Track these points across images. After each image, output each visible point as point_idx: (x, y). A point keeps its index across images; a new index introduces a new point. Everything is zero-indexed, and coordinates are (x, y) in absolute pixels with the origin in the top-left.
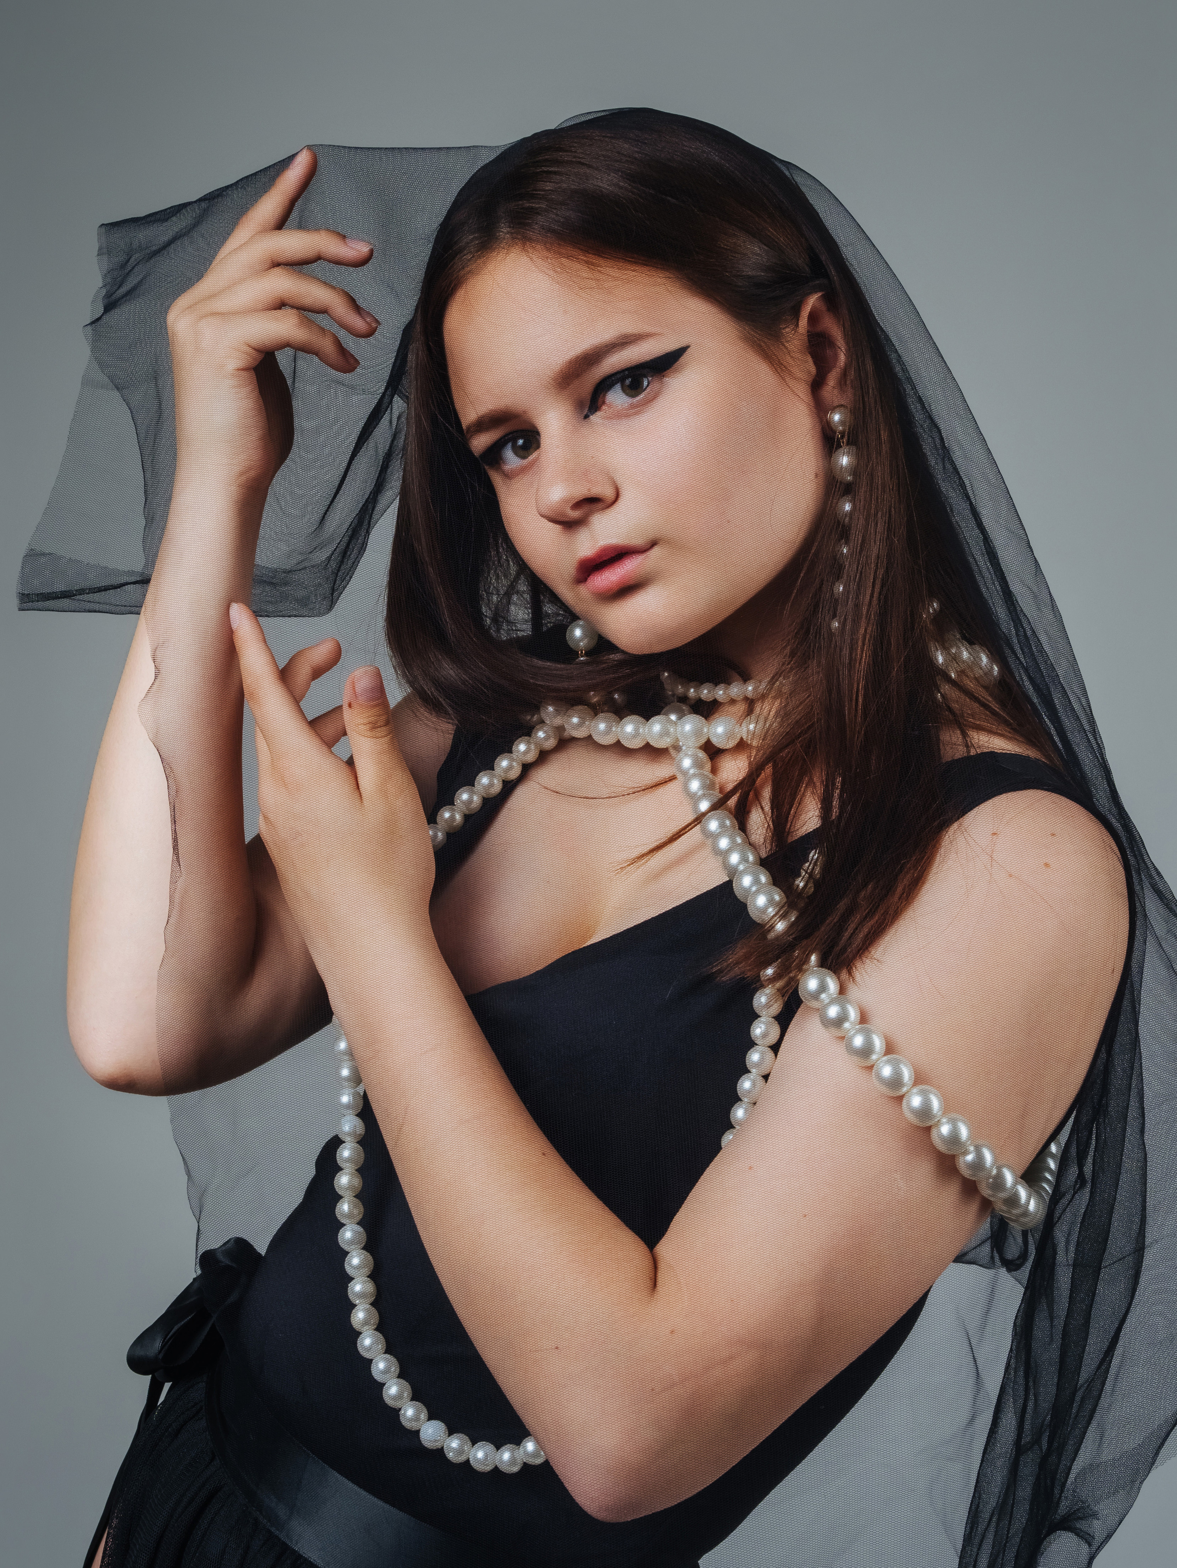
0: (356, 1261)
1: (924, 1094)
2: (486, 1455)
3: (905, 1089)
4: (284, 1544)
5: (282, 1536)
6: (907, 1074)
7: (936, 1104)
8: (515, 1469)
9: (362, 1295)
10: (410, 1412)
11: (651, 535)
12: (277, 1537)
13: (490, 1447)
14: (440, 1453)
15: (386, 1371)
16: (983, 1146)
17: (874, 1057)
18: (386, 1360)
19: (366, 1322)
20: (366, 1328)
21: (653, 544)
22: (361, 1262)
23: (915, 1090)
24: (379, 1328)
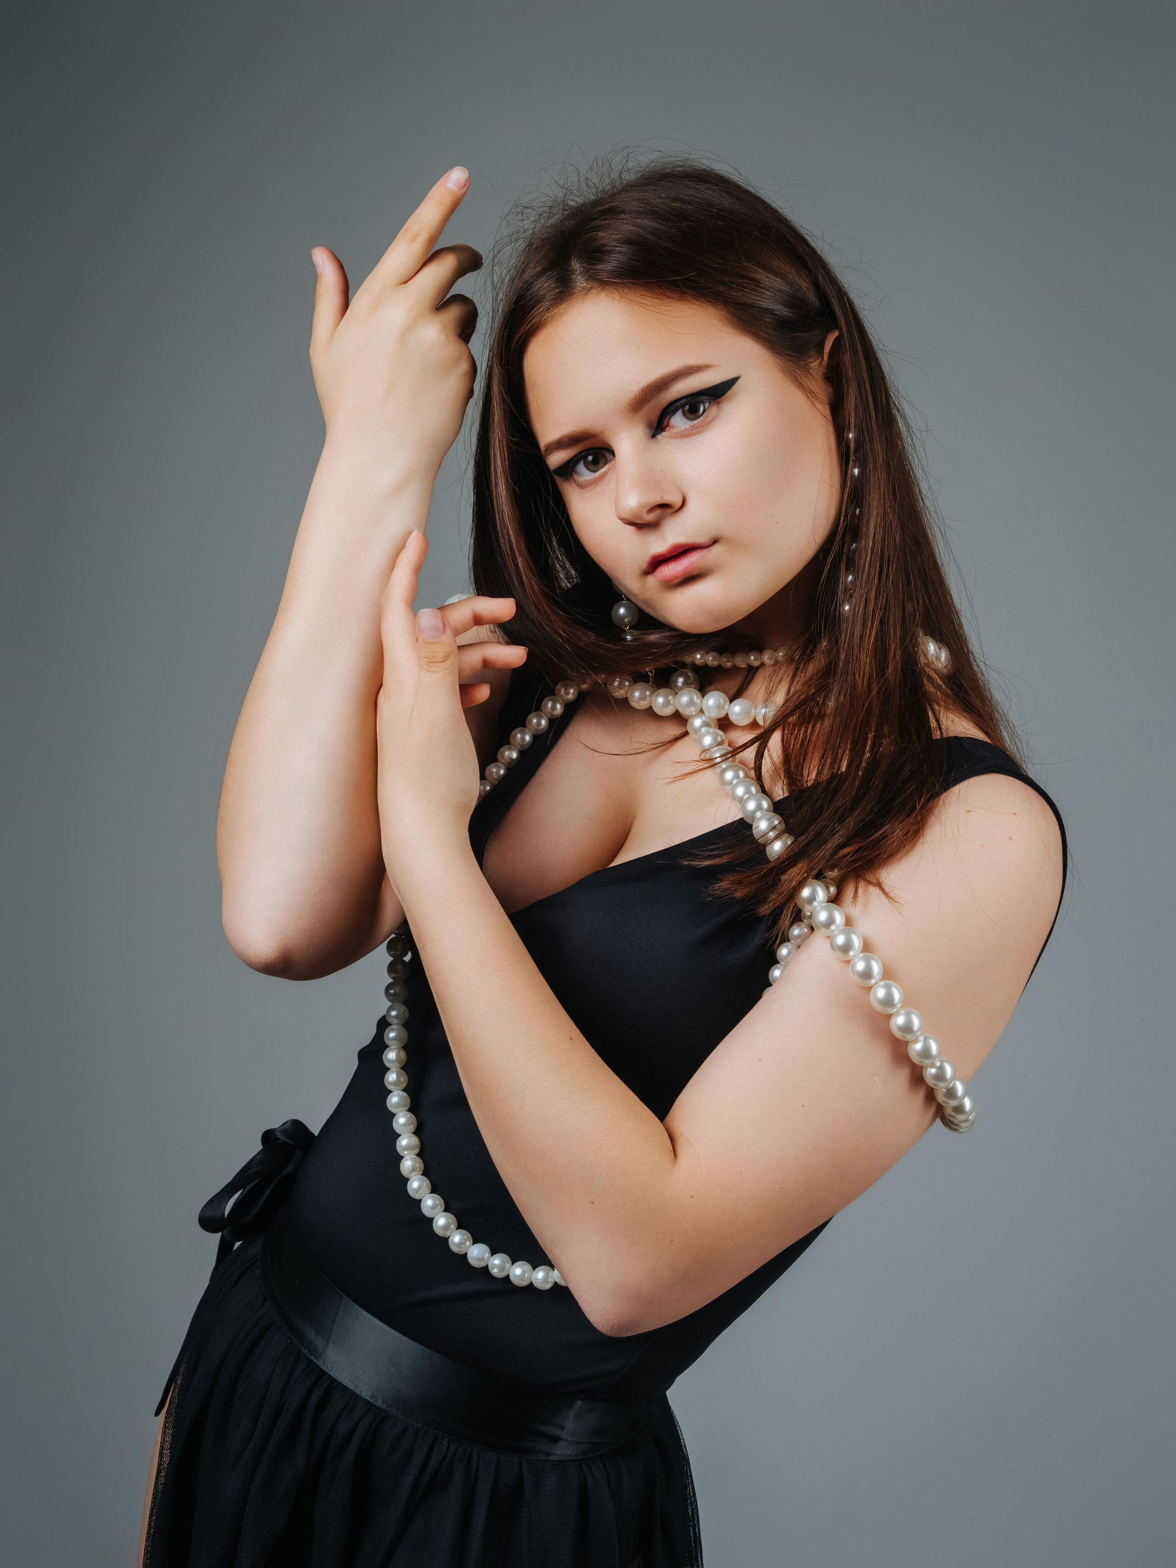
0: (402, 1120)
1: (888, 988)
2: (524, 1272)
3: (873, 981)
4: (321, 1369)
5: (320, 1363)
6: (876, 968)
7: (897, 996)
8: (548, 1286)
9: (408, 1148)
10: (457, 1239)
11: (713, 534)
12: (315, 1364)
13: (527, 1267)
14: (485, 1270)
15: (434, 1207)
16: (929, 1038)
17: (852, 953)
18: (434, 1198)
19: (414, 1170)
20: (413, 1174)
21: (715, 541)
22: (408, 1120)
23: (882, 983)
24: (425, 1173)
